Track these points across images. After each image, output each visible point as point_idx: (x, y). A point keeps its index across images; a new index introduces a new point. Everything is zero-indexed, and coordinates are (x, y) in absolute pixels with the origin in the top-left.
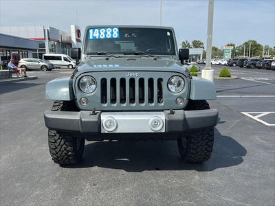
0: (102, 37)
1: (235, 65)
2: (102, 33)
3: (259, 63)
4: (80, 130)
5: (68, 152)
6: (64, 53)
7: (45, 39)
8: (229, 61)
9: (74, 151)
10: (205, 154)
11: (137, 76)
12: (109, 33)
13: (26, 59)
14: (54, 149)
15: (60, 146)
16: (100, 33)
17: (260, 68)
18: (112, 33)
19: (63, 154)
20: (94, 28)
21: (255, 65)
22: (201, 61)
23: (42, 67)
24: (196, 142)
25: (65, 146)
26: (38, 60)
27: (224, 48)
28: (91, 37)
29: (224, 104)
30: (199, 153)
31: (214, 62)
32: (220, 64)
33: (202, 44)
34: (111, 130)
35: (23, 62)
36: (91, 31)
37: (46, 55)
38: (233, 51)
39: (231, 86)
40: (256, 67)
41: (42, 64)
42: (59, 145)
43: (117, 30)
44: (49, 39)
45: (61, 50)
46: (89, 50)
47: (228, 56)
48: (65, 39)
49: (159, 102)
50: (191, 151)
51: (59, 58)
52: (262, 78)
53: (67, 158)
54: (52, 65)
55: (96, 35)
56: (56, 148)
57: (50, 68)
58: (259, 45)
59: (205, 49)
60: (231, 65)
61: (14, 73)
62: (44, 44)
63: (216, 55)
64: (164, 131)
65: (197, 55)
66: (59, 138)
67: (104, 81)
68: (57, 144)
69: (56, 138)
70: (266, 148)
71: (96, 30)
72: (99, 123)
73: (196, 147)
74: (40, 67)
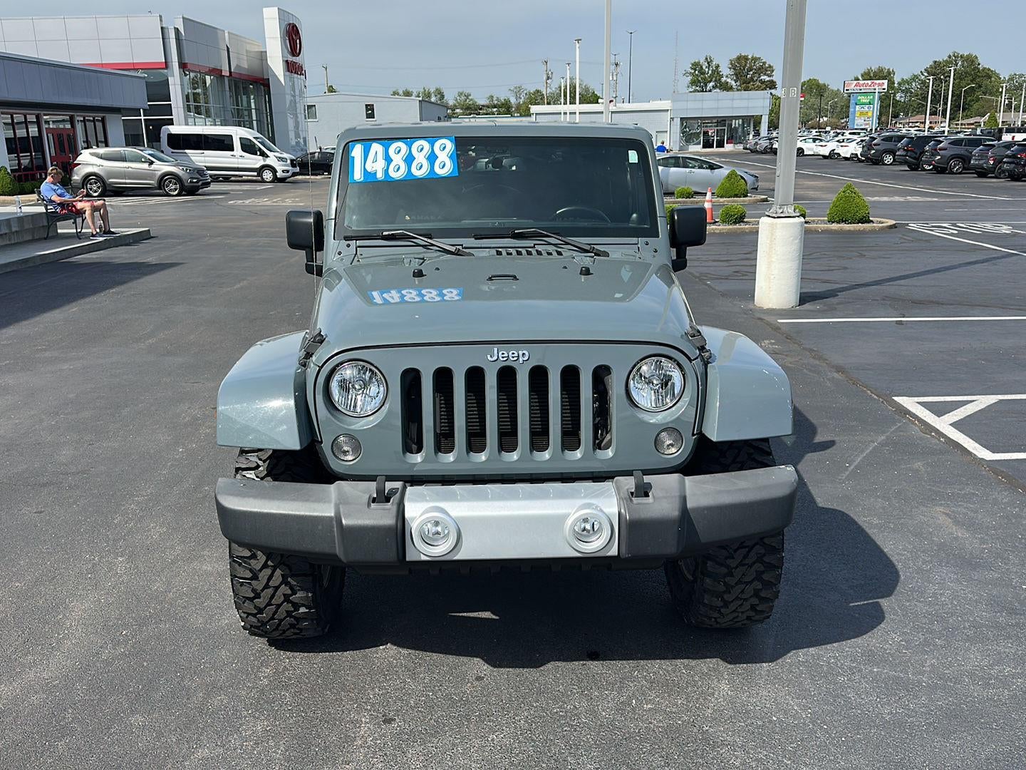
0: (395, 175)
1: (889, 159)
2: (398, 160)
3: (983, 156)
4: (338, 551)
5: (296, 606)
6: (240, 120)
7: (167, 65)
8: (868, 146)
9: (314, 603)
10: (753, 607)
11: (523, 360)
12: (420, 158)
13: (102, 151)
14: (251, 599)
15: (270, 591)
16: (388, 160)
17: (982, 173)
18: (432, 158)
19: (282, 613)
20: (367, 141)
21: (964, 159)
22: (764, 144)
23: (163, 179)
24: (724, 570)
25: (284, 589)
26: (147, 153)
27: (852, 86)
28: (358, 175)
29: (837, 359)
30: (732, 607)
31: (810, 148)
32: (833, 156)
33: (768, 70)
34: (439, 550)
35: (89, 161)
36: (357, 151)
37: (174, 129)
38: (885, 99)
39: (869, 269)
40: (967, 168)
41: (162, 168)
42: (267, 586)
43: (450, 146)
44: (183, 66)
45: (230, 106)
46: (353, 222)
47: (865, 116)
48: (242, 63)
49: (598, 445)
50: (706, 599)
51: (223, 144)
52: (989, 226)
53: (292, 626)
54: (200, 172)
55: (377, 166)
56: (257, 596)
57: (193, 186)
58: (988, 74)
59: (779, 92)
60: (876, 161)
61: (65, 218)
62: (166, 83)
63: (820, 112)
64: (614, 551)
65: (746, 119)
66: (265, 566)
67: (411, 380)
68: (258, 585)
69: (256, 564)
70: (966, 563)
71: (376, 148)
72: (400, 531)
73: (722, 588)
74: (153, 182)
